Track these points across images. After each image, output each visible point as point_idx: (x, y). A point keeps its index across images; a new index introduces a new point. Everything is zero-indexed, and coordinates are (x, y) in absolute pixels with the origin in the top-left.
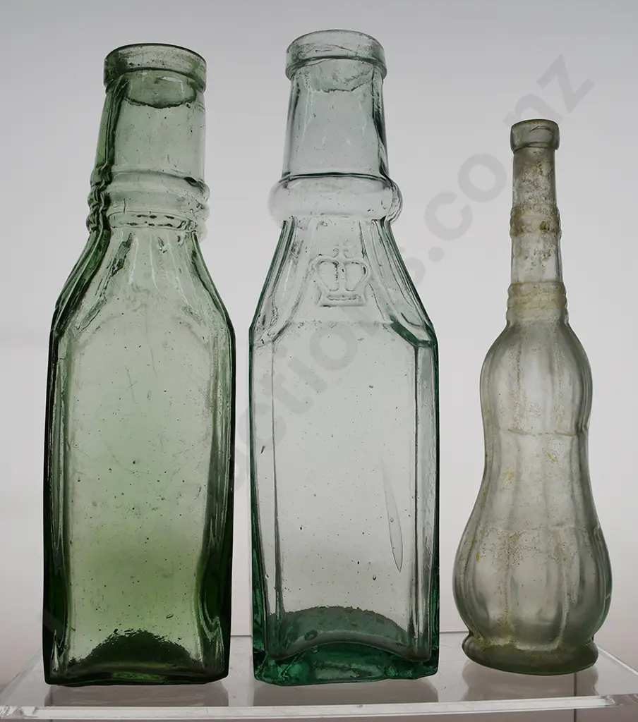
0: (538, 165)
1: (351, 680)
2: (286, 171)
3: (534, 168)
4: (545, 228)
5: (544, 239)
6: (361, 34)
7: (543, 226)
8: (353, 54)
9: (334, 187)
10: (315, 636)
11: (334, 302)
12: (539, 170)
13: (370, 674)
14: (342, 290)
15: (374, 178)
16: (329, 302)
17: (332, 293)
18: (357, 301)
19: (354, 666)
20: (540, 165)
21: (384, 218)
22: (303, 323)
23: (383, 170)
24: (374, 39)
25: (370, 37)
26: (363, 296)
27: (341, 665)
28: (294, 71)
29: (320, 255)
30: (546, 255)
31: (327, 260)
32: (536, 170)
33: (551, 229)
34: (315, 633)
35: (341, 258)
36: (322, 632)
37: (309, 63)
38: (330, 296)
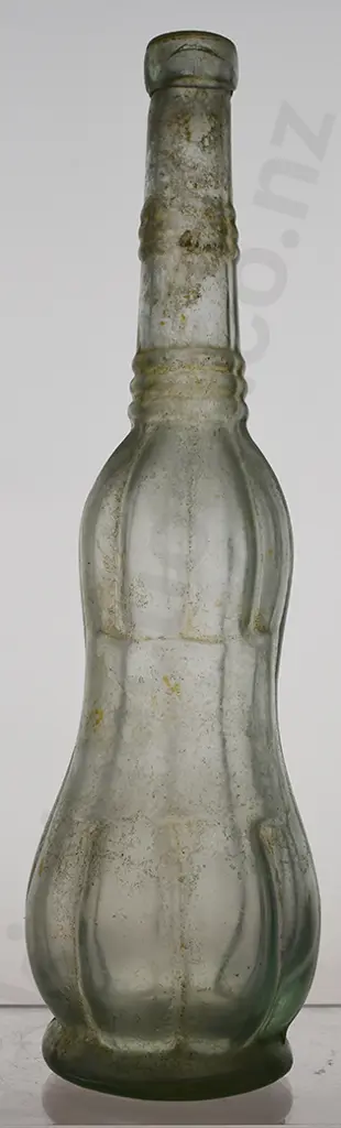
0: (181, 122)
3: (176, 127)
4: (188, 244)
5: (189, 264)
7: (186, 239)
12: (183, 130)
20: (186, 122)
30: (192, 297)
32: (178, 131)
33: (201, 245)
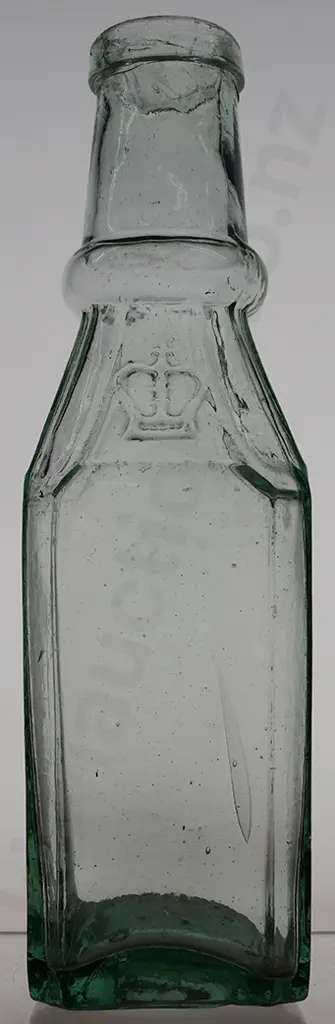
1: (179, 1005)
2: (89, 234)
6: (197, 21)
8: (184, 52)
9: (151, 258)
10: (126, 937)
11: (150, 433)
13: (206, 995)
14: (161, 416)
15: (218, 243)
16: (143, 433)
17: (146, 420)
18: (182, 431)
19: (184, 984)
21: (234, 304)
22: (99, 466)
23: (233, 230)
24: (219, 28)
25: (211, 25)
26: (192, 426)
27: (161, 981)
28: (100, 83)
29: (131, 362)
31: (141, 370)
34: (126, 933)
35: (161, 366)
36: (137, 931)
37: (124, 69)
38: (142, 423)
